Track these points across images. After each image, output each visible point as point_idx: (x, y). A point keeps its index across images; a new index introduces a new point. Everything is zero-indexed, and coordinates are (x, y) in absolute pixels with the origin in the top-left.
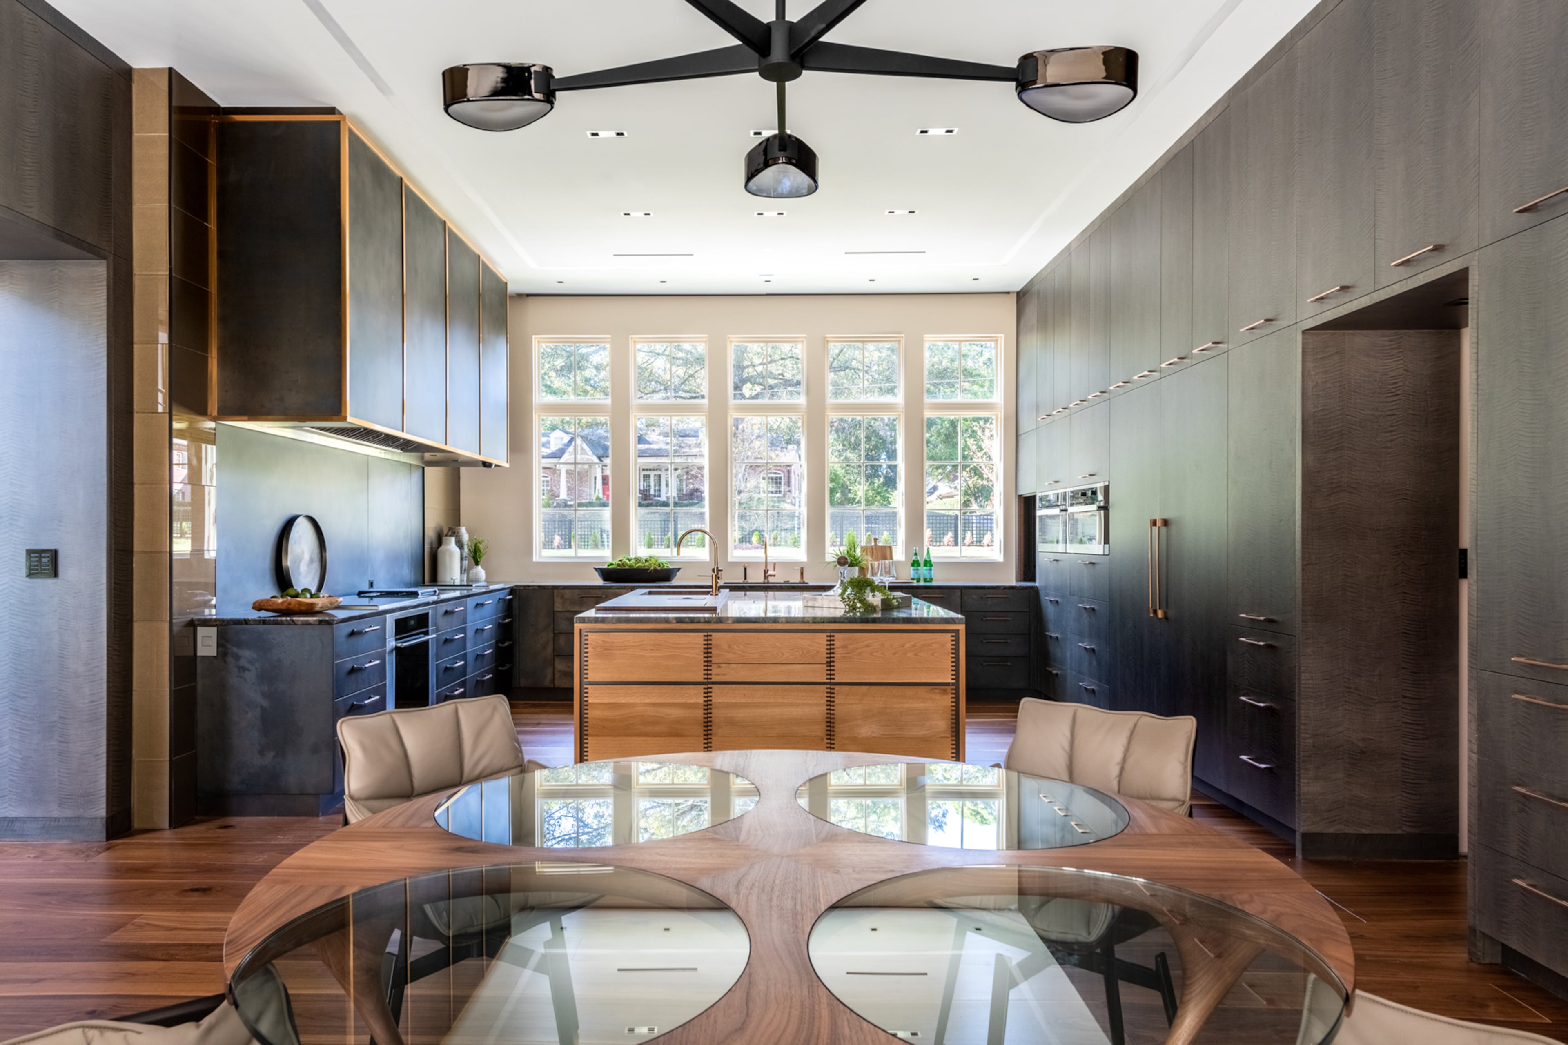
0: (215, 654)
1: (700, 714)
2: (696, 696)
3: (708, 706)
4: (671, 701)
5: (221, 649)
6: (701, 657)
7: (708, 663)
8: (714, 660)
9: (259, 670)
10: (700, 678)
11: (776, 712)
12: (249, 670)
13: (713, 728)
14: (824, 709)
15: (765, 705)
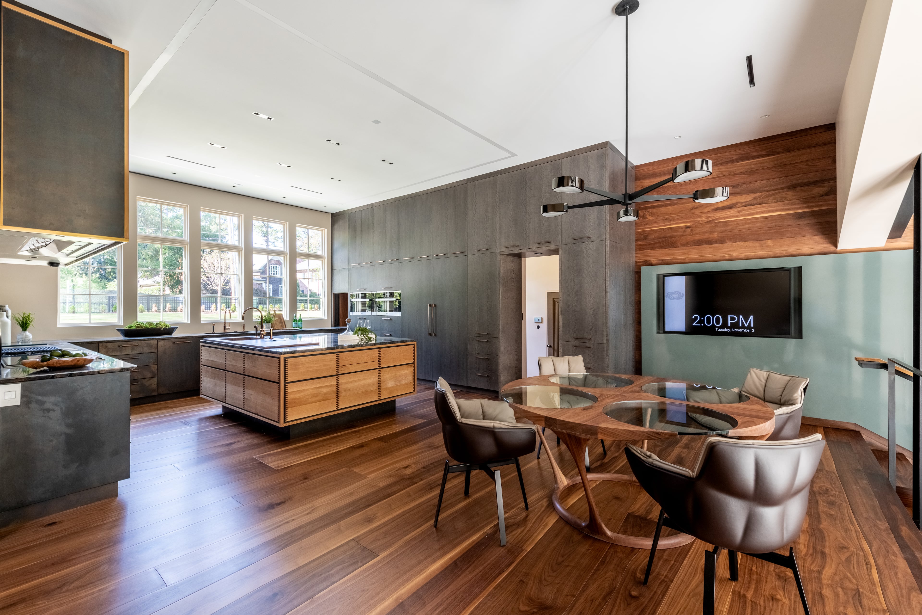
0: (19, 404)
1: (334, 389)
2: (333, 381)
3: (338, 385)
4: (323, 385)
5: (25, 399)
6: (335, 365)
7: (338, 366)
8: (340, 365)
9: (64, 408)
10: (335, 373)
11: (362, 383)
12: (54, 411)
13: (340, 394)
14: (377, 379)
15: (358, 381)
